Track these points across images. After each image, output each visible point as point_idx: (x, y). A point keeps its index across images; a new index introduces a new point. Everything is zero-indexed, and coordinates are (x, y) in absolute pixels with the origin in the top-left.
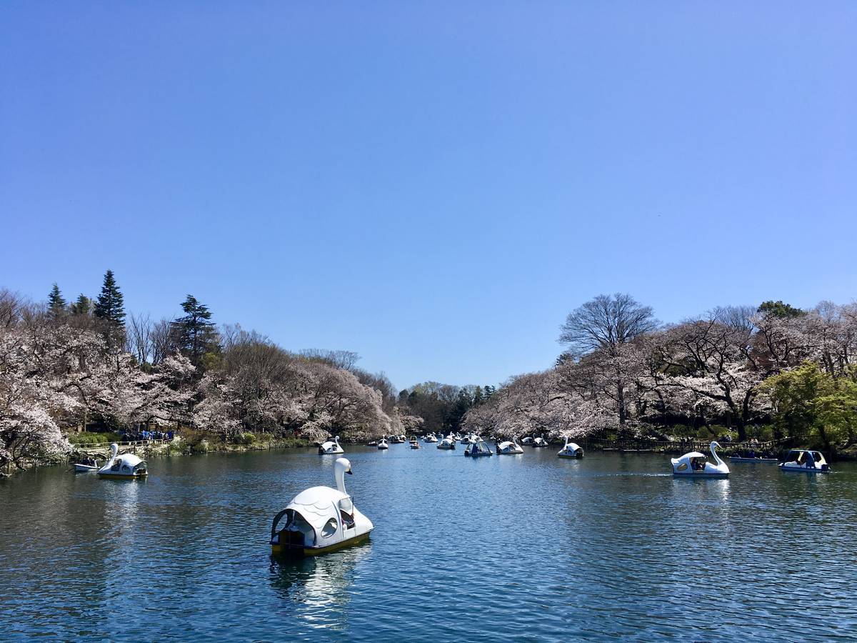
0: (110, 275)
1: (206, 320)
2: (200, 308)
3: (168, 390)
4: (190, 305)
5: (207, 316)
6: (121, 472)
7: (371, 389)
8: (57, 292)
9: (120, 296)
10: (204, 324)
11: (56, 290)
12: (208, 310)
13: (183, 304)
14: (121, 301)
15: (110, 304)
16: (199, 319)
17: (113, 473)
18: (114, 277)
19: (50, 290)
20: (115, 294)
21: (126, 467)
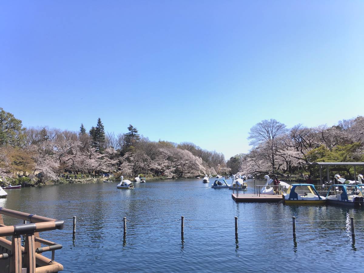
0: (99, 120)
1: (136, 133)
2: (134, 129)
3: (109, 160)
4: (130, 128)
5: (136, 132)
6: (124, 186)
7: (197, 157)
8: (83, 126)
9: (103, 127)
10: (136, 135)
11: (82, 126)
12: (137, 130)
13: (128, 128)
14: (104, 128)
15: (100, 130)
16: (134, 133)
17: (122, 187)
18: (101, 120)
19: (80, 126)
20: (101, 126)
21: (126, 185)
